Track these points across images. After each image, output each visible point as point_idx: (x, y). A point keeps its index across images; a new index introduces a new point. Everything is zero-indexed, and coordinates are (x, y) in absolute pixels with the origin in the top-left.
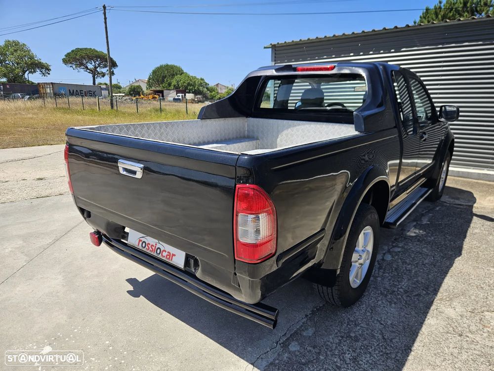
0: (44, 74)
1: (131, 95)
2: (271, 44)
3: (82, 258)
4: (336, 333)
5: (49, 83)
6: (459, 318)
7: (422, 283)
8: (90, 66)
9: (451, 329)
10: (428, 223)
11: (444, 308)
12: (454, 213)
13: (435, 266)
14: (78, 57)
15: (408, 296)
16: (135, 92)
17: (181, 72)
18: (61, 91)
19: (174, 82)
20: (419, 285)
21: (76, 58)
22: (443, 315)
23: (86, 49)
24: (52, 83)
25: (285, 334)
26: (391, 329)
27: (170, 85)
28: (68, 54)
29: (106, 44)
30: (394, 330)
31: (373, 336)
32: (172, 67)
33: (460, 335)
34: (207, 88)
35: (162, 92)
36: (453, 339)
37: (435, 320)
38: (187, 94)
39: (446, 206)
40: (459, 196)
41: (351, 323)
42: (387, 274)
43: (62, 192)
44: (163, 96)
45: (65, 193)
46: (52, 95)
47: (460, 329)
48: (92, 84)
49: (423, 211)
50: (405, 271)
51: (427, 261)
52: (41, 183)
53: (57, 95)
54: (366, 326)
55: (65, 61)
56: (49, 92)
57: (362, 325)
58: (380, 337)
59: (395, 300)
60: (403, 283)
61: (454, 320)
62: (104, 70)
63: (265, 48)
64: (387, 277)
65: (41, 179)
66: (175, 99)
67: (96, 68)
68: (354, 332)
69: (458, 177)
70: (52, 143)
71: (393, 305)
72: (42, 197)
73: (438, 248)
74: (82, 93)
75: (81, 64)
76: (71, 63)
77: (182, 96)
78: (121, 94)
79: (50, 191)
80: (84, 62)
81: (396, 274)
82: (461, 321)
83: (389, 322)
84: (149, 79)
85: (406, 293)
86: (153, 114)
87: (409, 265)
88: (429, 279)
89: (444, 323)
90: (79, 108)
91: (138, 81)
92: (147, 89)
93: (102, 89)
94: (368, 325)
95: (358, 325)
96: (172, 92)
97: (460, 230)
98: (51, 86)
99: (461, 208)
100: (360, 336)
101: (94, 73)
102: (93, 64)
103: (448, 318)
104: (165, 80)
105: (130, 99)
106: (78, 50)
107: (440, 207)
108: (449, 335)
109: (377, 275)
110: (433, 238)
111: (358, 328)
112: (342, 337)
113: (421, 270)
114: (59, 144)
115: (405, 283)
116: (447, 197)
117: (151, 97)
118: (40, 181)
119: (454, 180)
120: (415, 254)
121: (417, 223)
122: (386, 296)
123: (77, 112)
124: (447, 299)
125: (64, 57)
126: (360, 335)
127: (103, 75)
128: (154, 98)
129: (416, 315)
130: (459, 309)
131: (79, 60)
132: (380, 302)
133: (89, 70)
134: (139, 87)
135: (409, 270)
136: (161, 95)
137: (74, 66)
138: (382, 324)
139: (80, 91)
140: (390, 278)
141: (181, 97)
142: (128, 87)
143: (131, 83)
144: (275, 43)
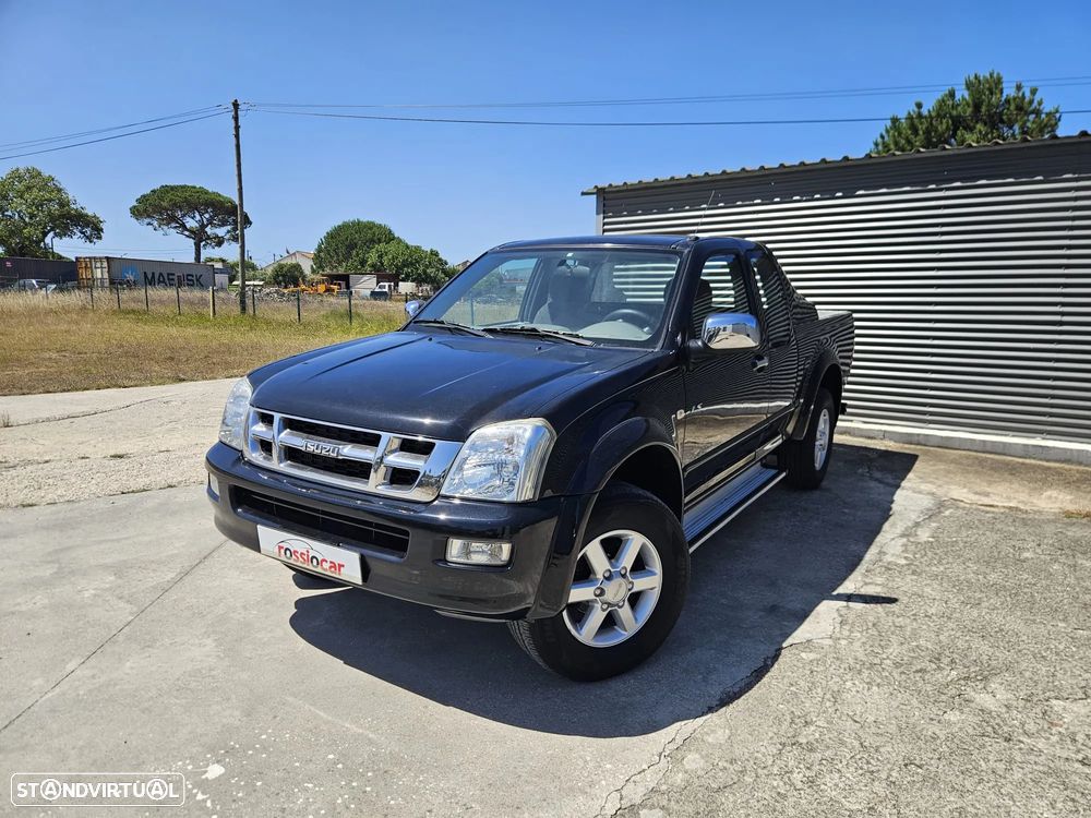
0: (87, 237)
1: (279, 284)
2: (596, 187)
3: (245, 608)
4: (771, 738)
5: (100, 258)
6: (1004, 710)
7: (927, 649)
8: (191, 223)
9: (989, 729)
10: (931, 539)
11: (973, 693)
12: (980, 521)
13: (949, 618)
14: (164, 204)
15: (903, 673)
16: (287, 276)
17: (389, 237)
18: (127, 275)
19: (372, 258)
20: (923, 654)
21: (162, 207)
22: (971, 705)
23: (183, 187)
24: (107, 258)
25: (674, 739)
26: (874, 729)
27: (363, 263)
28: (144, 196)
29: (236, 179)
30: (879, 731)
31: (843, 743)
32: (371, 226)
33: (1008, 740)
34: (444, 272)
35: (345, 278)
36: (995, 745)
37: (958, 713)
38: (400, 283)
39: (964, 508)
40: (989, 490)
41: (797, 721)
42: (859, 635)
43: (174, 482)
44: (348, 287)
45: (179, 483)
46: (107, 284)
47: (1006, 729)
48: (193, 261)
49: (919, 517)
50: (893, 629)
51: (933, 611)
52: (123, 464)
53: (115, 283)
54: (826, 725)
55: (137, 213)
56: (99, 276)
57: (818, 723)
58: (856, 744)
59: (879, 681)
60: (891, 650)
61: (993, 713)
62: (221, 232)
63: (583, 194)
64: (859, 639)
65: (121, 457)
66: (374, 294)
67: (203, 226)
68: (806, 736)
69: (984, 452)
70: (126, 382)
71: (875, 688)
72: (133, 492)
73: (954, 587)
74: (173, 279)
75: (172, 219)
76: (149, 216)
77: (390, 286)
78: (256, 283)
79: (147, 481)
80: (179, 214)
81: (876, 633)
82: (1006, 715)
83: (872, 719)
84: (319, 250)
85: (897, 667)
86: (333, 324)
87: (898, 617)
88: (940, 642)
89: (977, 719)
90: (169, 310)
91: (294, 254)
92: (313, 271)
93: (215, 271)
94: (831, 723)
95: (812, 723)
96: (366, 277)
97: (996, 554)
98: (105, 264)
99: (993, 512)
100: (817, 742)
101: (199, 237)
102: (198, 218)
103: (982, 710)
104: (354, 253)
105: (277, 292)
106: (166, 189)
107: (951, 510)
108: (987, 739)
109: (839, 636)
110: (942, 568)
111: (812, 728)
112: (784, 745)
113: (924, 627)
114: (141, 385)
115: (894, 650)
116: (965, 490)
117: (322, 288)
118: (119, 460)
119: (977, 458)
120: (910, 597)
121: (908, 541)
122: (860, 672)
123: (165, 319)
124: (979, 678)
125: (135, 204)
126: (817, 740)
127: (220, 241)
128: (327, 290)
129: (921, 706)
130: (1002, 695)
131: (167, 210)
132: (849, 684)
133: (187, 230)
134: (297, 267)
135: (901, 627)
136: (343, 284)
137: (155, 223)
138: (856, 722)
139: (168, 274)
140: (864, 640)
141: (386, 290)
142: (271, 268)
143: (278, 258)
144: (603, 184)
